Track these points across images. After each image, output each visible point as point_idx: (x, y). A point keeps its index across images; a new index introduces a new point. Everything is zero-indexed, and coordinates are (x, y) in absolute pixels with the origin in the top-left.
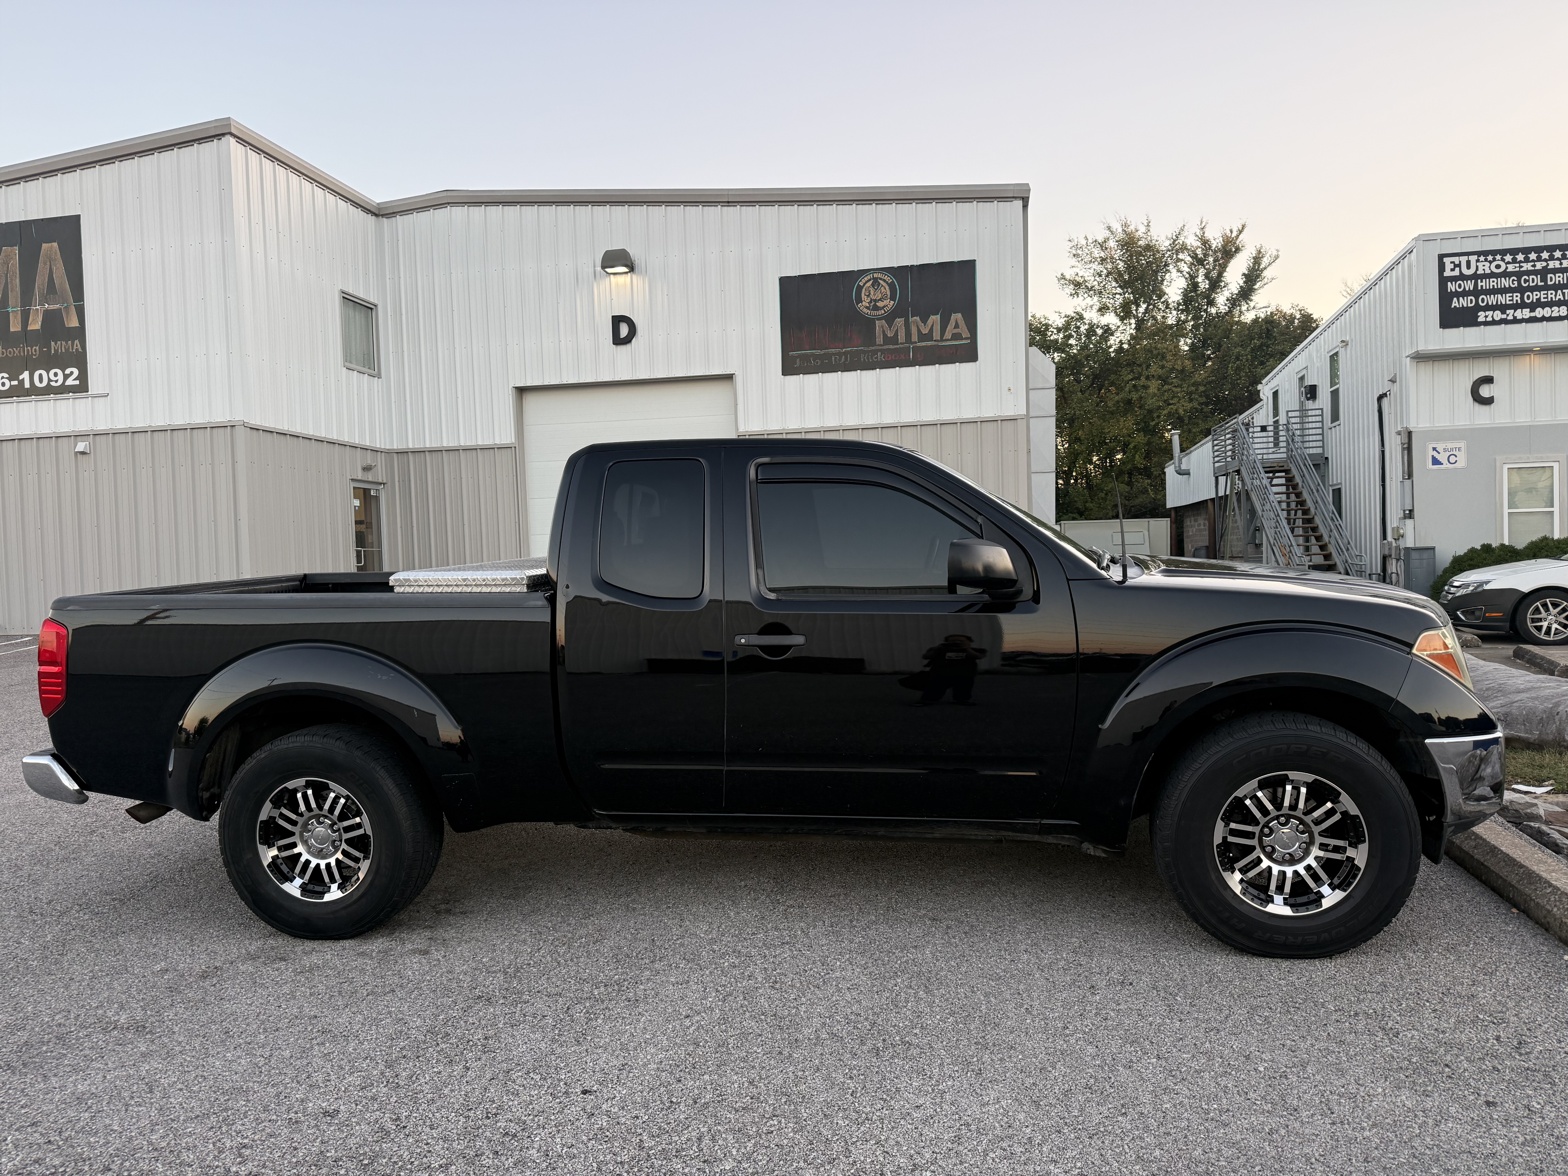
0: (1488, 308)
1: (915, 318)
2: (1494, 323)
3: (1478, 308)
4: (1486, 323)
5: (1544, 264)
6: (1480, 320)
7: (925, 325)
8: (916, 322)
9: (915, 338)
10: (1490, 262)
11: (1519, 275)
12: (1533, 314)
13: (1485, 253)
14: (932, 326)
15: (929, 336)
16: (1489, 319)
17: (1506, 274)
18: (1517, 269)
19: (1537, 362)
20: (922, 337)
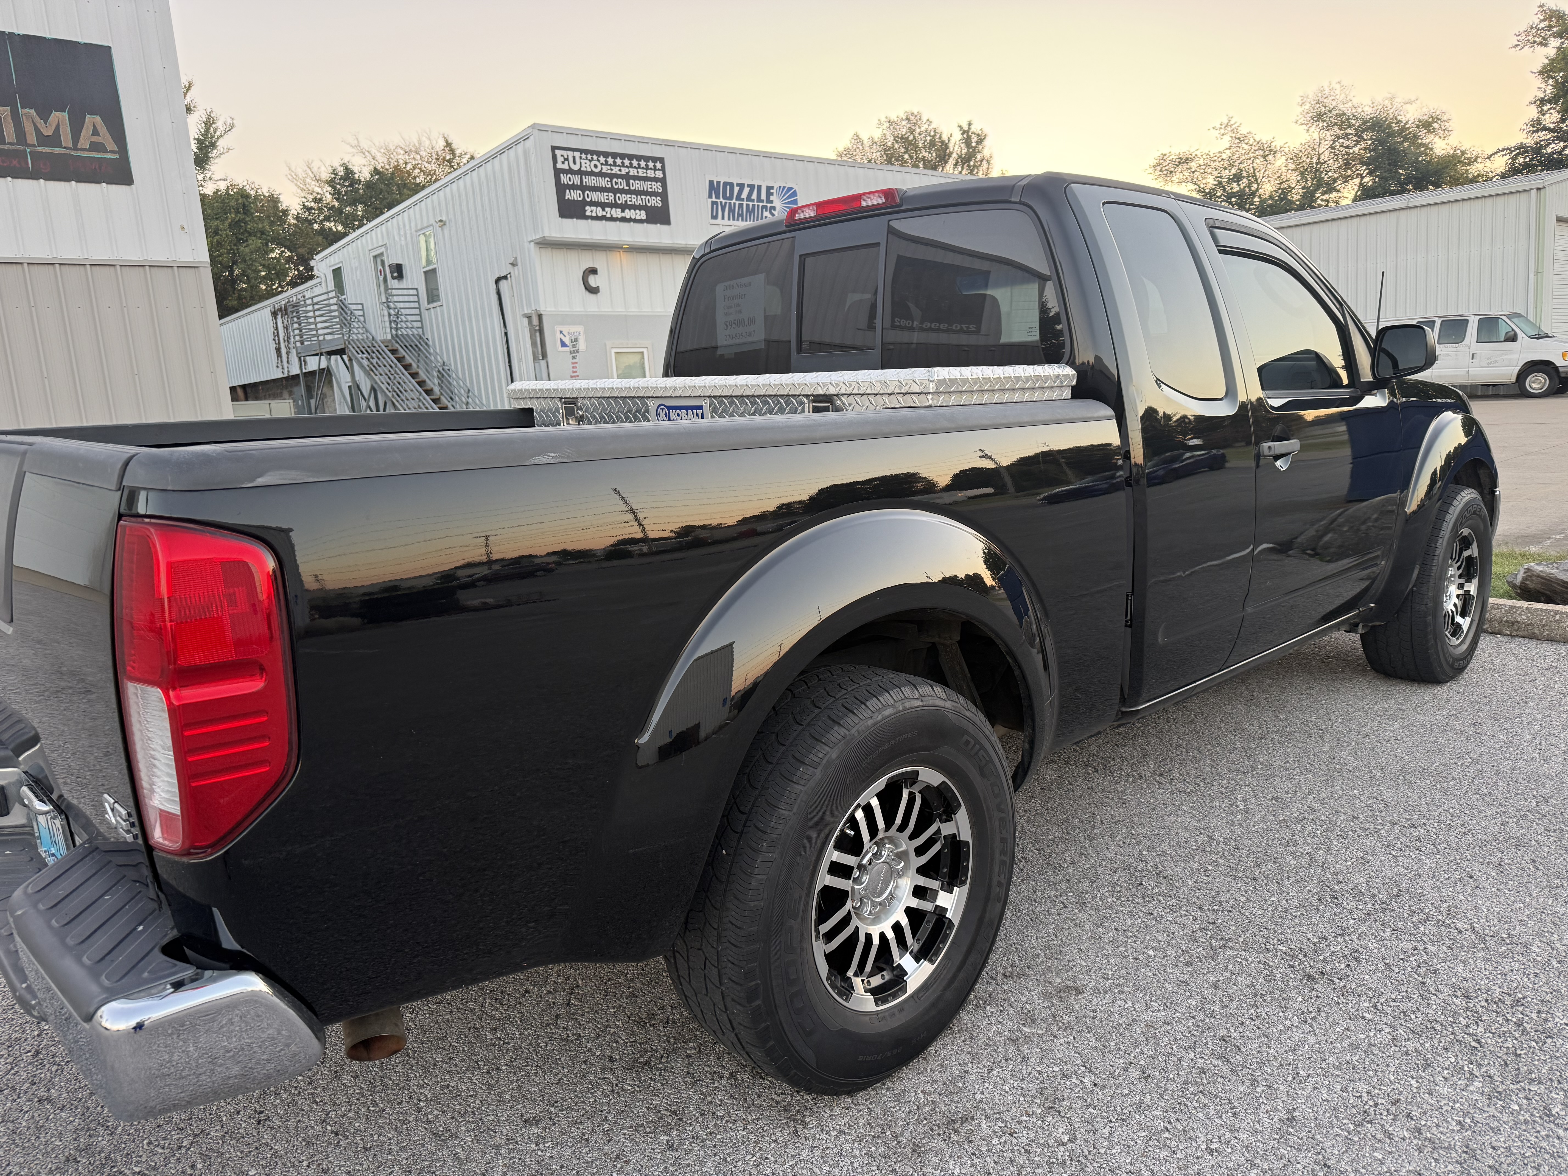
0: (592, 204)
1: (28, 110)
2: (597, 218)
3: (584, 203)
4: (593, 218)
5: (627, 170)
6: (588, 213)
7: (46, 122)
8: (28, 116)
9: (32, 138)
10: (590, 161)
11: (611, 176)
12: (623, 215)
13: (586, 152)
14: (58, 126)
15: (54, 140)
16: (594, 214)
17: (601, 174)
18: (609, 171)
19: (625, 258)
20: (43, 140)
